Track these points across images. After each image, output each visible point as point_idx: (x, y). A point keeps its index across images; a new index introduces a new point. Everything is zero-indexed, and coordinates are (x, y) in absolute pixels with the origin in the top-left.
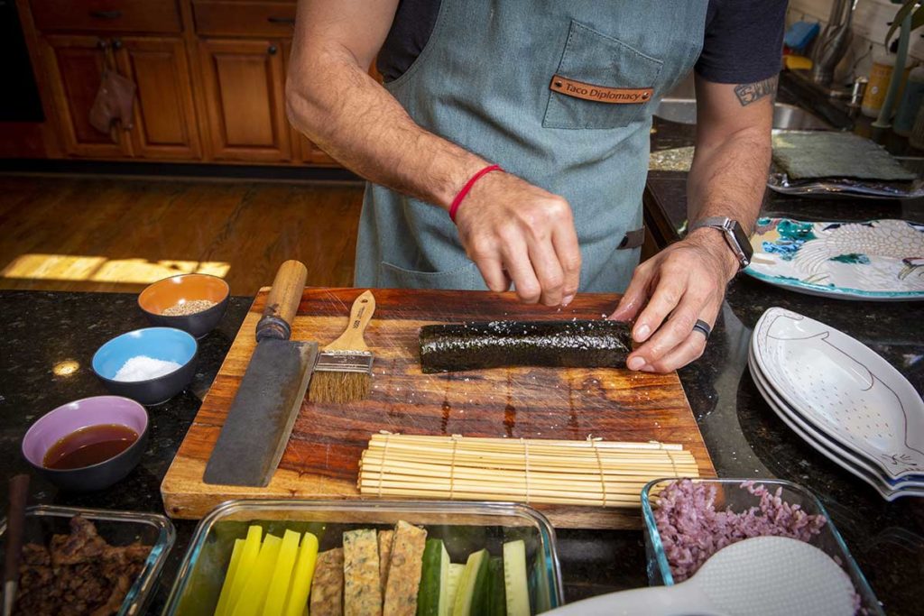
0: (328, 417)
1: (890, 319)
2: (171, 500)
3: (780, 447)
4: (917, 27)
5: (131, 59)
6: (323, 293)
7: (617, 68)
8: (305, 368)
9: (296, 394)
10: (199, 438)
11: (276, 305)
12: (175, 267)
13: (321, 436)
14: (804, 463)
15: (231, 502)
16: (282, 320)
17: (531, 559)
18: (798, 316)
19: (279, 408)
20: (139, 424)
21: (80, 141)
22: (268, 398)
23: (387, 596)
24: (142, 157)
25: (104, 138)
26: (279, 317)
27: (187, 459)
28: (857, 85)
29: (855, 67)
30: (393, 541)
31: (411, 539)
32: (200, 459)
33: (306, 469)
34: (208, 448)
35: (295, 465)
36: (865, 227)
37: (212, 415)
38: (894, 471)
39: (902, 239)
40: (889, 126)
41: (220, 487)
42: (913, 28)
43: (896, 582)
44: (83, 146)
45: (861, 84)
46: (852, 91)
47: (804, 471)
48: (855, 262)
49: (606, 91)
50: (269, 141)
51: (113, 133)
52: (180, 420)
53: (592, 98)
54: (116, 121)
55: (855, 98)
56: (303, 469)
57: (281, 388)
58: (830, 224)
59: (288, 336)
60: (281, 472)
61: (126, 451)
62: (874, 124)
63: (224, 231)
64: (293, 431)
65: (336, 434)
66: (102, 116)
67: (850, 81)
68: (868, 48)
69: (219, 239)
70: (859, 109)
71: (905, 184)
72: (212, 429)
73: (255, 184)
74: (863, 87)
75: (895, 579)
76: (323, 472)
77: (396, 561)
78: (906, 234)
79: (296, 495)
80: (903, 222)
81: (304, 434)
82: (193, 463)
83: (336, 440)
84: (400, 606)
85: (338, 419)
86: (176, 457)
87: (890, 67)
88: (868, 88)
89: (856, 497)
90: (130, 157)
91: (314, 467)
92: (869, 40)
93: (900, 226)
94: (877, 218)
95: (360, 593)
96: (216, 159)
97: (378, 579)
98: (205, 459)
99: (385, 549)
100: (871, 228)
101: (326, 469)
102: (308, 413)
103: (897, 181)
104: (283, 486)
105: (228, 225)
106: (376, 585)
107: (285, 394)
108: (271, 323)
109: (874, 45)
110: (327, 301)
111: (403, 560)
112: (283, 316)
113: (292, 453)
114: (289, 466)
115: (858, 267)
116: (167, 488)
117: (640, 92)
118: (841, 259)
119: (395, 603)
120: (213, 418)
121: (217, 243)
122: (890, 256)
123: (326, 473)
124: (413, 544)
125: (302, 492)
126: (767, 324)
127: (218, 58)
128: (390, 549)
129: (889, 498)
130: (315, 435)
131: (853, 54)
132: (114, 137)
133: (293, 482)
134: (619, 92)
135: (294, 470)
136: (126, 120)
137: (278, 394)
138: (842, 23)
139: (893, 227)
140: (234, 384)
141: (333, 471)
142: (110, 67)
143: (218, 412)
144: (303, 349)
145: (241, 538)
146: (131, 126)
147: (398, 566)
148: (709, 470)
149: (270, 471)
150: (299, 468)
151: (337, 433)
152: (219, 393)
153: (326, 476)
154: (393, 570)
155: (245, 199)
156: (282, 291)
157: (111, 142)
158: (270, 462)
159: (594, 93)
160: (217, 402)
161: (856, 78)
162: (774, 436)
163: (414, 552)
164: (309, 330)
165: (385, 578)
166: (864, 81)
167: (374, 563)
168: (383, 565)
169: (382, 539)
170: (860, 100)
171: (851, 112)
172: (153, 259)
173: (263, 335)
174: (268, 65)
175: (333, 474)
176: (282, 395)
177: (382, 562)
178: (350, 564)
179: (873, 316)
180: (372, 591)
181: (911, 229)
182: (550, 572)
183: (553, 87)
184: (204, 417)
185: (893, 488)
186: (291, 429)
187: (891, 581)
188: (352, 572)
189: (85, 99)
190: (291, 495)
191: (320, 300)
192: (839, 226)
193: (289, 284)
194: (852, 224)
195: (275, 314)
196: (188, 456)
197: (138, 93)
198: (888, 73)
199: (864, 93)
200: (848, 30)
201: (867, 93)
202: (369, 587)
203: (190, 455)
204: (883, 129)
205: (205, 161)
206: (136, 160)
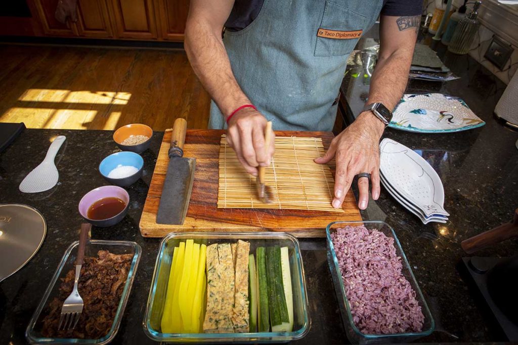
0: (204, 193)
1: (432, 140)
2: (144, 231)
3: (385, 201)
6: (193, 132)
7: (347, 22)
8: (192, 170)
9: (190, 183)
10: (151, 203)
11: (176, 141)
12: (104, 95)
13: (202, 202)
14: (394, 207)
15: (171, 231)
16: (180, 149)
17: (291, 252)
18: (396, 142)
19: (183, 189)
21: (50, 28)
22: (178, 186)
23: (236, 271)
24: (84, 36)
25: (63, 26)
26: (178, 147)
28: (427, 18)
29: (427, 7)
30: (237, 248)
31: (244, 247)
32: (153, 213)
33: (198, 217)
34: (155, 208)
36: (426, 96)
37: (155, 193)
38: (428, 213)
39: (441, 102)
40: (440, 39)
41: (164, 225)
44: (53, 30)
45: (429, 17)
46: (425, 19)
47: (393, 211)
48: (420, 113)
49: (343, 33)
50: (146, 28)
51: (68, 25)
52: (139, 193)
53: (336, 38)
54: (69, 18)
55: (426, 23)
56: (196, 216)
57: (182, 180)
58: (411, 95)
59: (182, 155)
60: (188, 218)
61: (122, 212)
62: (433, 38)
63: (127, 74)
64: (190, 200)
66: (61, 15)
67: (425, 14)
69: (125, 79)
70: (428, 29)
72: (155, 199)
73: (140, 50)
74: (430, 18)
75: (424, 254)
77: (239, 256)
78: (442, 100)
79: (195, 228)
80: (442, 95)
81: (195, 201)
82: (150, 215)
83: (208, 203)
84: (242, 274)
85: (208, 194)
86: (143, 212)
87: (443, 11)
88: (432, 20)
89: (413, 221)
90: (77, 36)
91: (201, 216)
93: (440, 96)
94: (431, 93)
95: (226, 269)
96: (120, 38)
97: (232, 263)
98: (155, 213)
99: (234, 251)
100: (428, 97)
101: (205, 216)
102: (195, 191)
104: (189, 224)
106: (232, 265)
107: (185, 183)
108: (175, 150)
110: (196, 136)
111: (242, 256)
112: (179, 146)
113: (191, 209)
114: (191, 215)
115: (422, 116)
116: (142, 226)
117: (357, 32)
118: (414, 111)
119: (240, 273)
120: (155, 194)
121: (124, 81)
122: (434, 110)
123: (206, 218)
124: (245, 249)
125: (197, 227)
126: (383, 146)
128: (236, 251)
129: (425, 223)
130: (199, 201)
133: (193, 222)
134: (348, 33)
135: (193, 217)
136: (74, 17)
137: (182, 183)
139: (437, 97)
140: (161, 178)
141: (209, 217)
143: (157, 191)
144: (190, 162)
145: (177, 247)
146: (76, 20)
147: (240, 258)
148: (358, 214)
149: (183, 218)
150: (194, 216)
151: (208, 200)
152: (156, 182)
153: (206, 220)
154: (238, 260)
156: (178, 134)
157: (66, 28)
158: (183, 214)
159: (338, 34)
160: (156, 186)
161: (427, 14)
163: (245, 252)
164: (190, 151)
165: (235, 263)
166: (431, 15)
167: (230, 257)
168: (234, 257)
169: (233, 247)
170: (428, 25)
171: (423, 30)
172: (94, 91)
173: (171, 155)
175: (209, 219)
178: (221, 257)
179: (425, 140)
181: (444, 98)
183: (319, 35)
184: (151, 194)
185: (427, 220)
186: (189, 199)
187: (423, 255)
188: (222, 260)
190: (192, 228)
191: (193, 136)
192: (414, 96)
193: (180, 131)
194: (421, 95)
195: (176, 146)
196: (148, 212)
197: (78, 3)
198: (442, 14)
199: (430, 21)
201: (432, 22)
202: (229, 267)
203: (149, 211)
204: (437, 41)
205: (115, 38)
206: (80, 37)
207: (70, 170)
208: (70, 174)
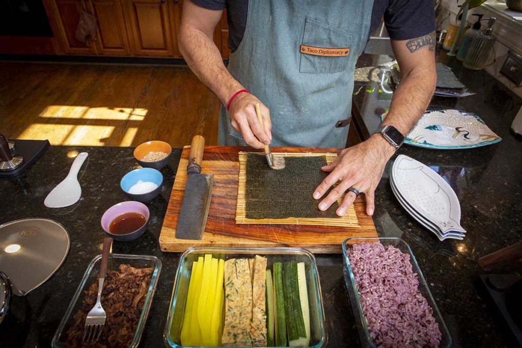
0: (221, 208)
1: (448, 157)
2: (163, 245)
3: (401, 217)
4: (471, 8)
5: (94, 6)
6: (211, 149)
7: (330, 39)
8: (210, 186)
9: (208, 198)
10: (170, 218)
11: (195, 158)
12: (122, 111)
13: (220, 217)
14: (410, 224)
15: (190, 246)
16: (198, 165)
17: (307, 268)
18: (411, 159)
19: (201, 205)
20: (146, 213)
21: (71, 46)
22: (196, 202)
23: (254, 285)
24: (102, 54)
25: (83, 45)
26: (196, 164)
27: (167, 228)
28: (441, 34)
29: (441, 23)
30: (254, 263)
31: (262, 262)
32: (173, 228)
33: (216, 232)
34: (174, 223)
35: (211, 230)
36: (441, 113)
37: (173, 208)
38: (444, 230)
39: (456, 118)
40: (455, 55)
41: (183, 240)
42: (469, 9)
43: (441, 272)
44: (73, 49)
45: (444, 33)
47: (409, 227)
48: (435, 129)
49: (326, 50)
50: (162, 46)
51: (87, 42)
53: (320, 55)
54: (88, 37)
55: (440, 39)
56: (214, 232)
57: (201, 196)
59: (200, 171)
60: (206, 233)
61: (143, 226)
62: (448, 54)
63: (144, 91)
65: (226, 216)
66: (81, 34)
67: (439, 30)
68: (448, 14)
69: (141, 95)
70: (442, 45)
71: (459, 90)
72: (175, 215)
73: (156, 68)
74: (445, 35)
75: (441, 271)
76: (222, 233)
77: (256, 271)
78: (457, 116)
79: (213, 243)
80: (457, 111)
81: (212, 216)
82: (170, 230)
83: (226, 219)
84: (259, 289)
85: (226, 210)
86: (163, 227)
87: (458, 27)
88: (447, 36)
89: (429, 238)
90: (96, 54)
91: (218, 231)
92: (449, 11)
93: (455, 112)
94: (446, 109)
95: (244, 283)
97: (250, 278)
98: (174, 228)
99: (251, 266)
100: (443, 113)
102: (213, 207)
103: (456, 89)
104: (207, 239)
105: (146, 88)
106: (249, 280)
107: (203, 199)
108: (193, 167)
109: (451, 14)
110: (213, 153)
111: (259, 271)
112: (198, 163)
113: (209, 225)
114: (208, 231)
115: (437, 132)
116: (162, 241)
117: (343, 50)
118: (430, 128)
119: (257, 288)
120: (174, 210)
121: (141, 97)
122: (450, 126)
123: (224, 233)
124: (262, 264)
125: (215, 242)
126: (398, 162)
127: (137, 5)
128: (254, 266)
129: (442, 240)
130: (217, 217)
131: (441, 17)
132: (88, 45)
133: (211, 238)
134: (332, 50)
135: (211, 233)
136: (93, 36)
137: (200, 199)
138: (437, 2)
139: (452, 113)
140: (180, 193)
141: (226, 232)
142: (84, 10)
143: (176, 207)
144: (208, 178)
145: (196, 261)
146: (95, 39)
147: (257, 273)
148: (373, 230)
149: (202, 233)
152: (175, 198)
153: (224, 235)
154: (256, 275)
155: (152, 75)
156: (196, 151)
157: (86, 47)
158: (201, 229)
159: (321, 51)
160: (175, 202)
161: (442, 30)
162: (399, 212)
163: (263, 267)
164: (208, 168)
165: (253, 278)
166: (445, 31)
167: (248, 272)
168: (251, 273)
169: (250, 262)
170: (443, 41)
171: (438, 46)
172: (111, 107)
173: (190, 172)
174: (161, 9)
175: (227, 234)
176: (202, 199)
177: (251, 271)
178: (239, 272)
179: (441, 156)
180: (248, 282)
181: (460, 114)
182: (315, 274)
183: (302, 51)
184: (170, 209)
185: (443, 236)
186: (207, 215)
187: (440, 272)
188: (240, 275)
189: (72, 26)
190: (210, 243)
191: (210, 152)
192: (429, 112)
193: (198, 148)
194: (435, 111)
195: (194, 162)
197: (98, 22)
198: (456, 30)
199: (445, 37)
200: (439, 6)
201: (446, 39)
202: (247, 282)
203: (168, 226)
204: (452, 57)
205: (132, 56)
206: (98, 56)
207: (92, 185)
208: (92, 190)
